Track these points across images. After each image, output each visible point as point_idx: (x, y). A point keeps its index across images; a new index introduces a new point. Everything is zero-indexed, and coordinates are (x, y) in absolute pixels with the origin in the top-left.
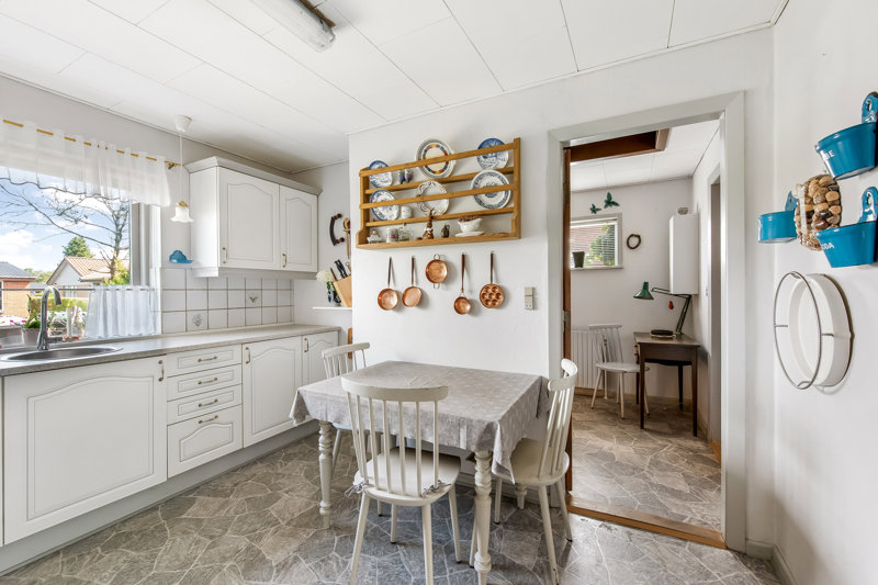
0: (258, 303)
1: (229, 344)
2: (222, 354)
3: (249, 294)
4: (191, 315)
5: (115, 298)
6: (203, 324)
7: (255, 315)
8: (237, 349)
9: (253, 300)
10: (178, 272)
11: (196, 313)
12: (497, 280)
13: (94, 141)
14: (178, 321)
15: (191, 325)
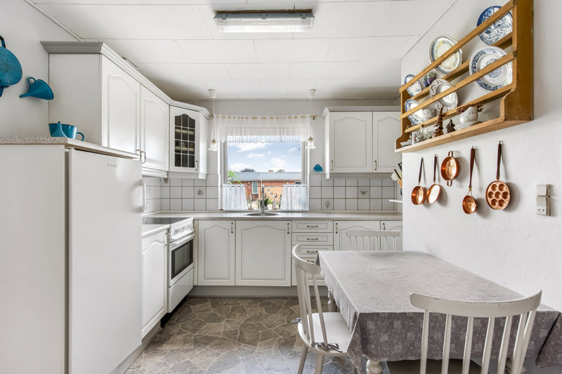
0: (367, 195)
1: (324, 219)
2: (322, 225)
3: (360, 189)
4: (324, 201)
5: (291, 190)
6: (331, 206)
7: (364, 203)
8: (330, 223)
9: (363, 193)
10: (317, 177)
11: (326, 200)
12: (507, 176)
13: (279, 117)
14: (317, 203)
15: (324, 207)
